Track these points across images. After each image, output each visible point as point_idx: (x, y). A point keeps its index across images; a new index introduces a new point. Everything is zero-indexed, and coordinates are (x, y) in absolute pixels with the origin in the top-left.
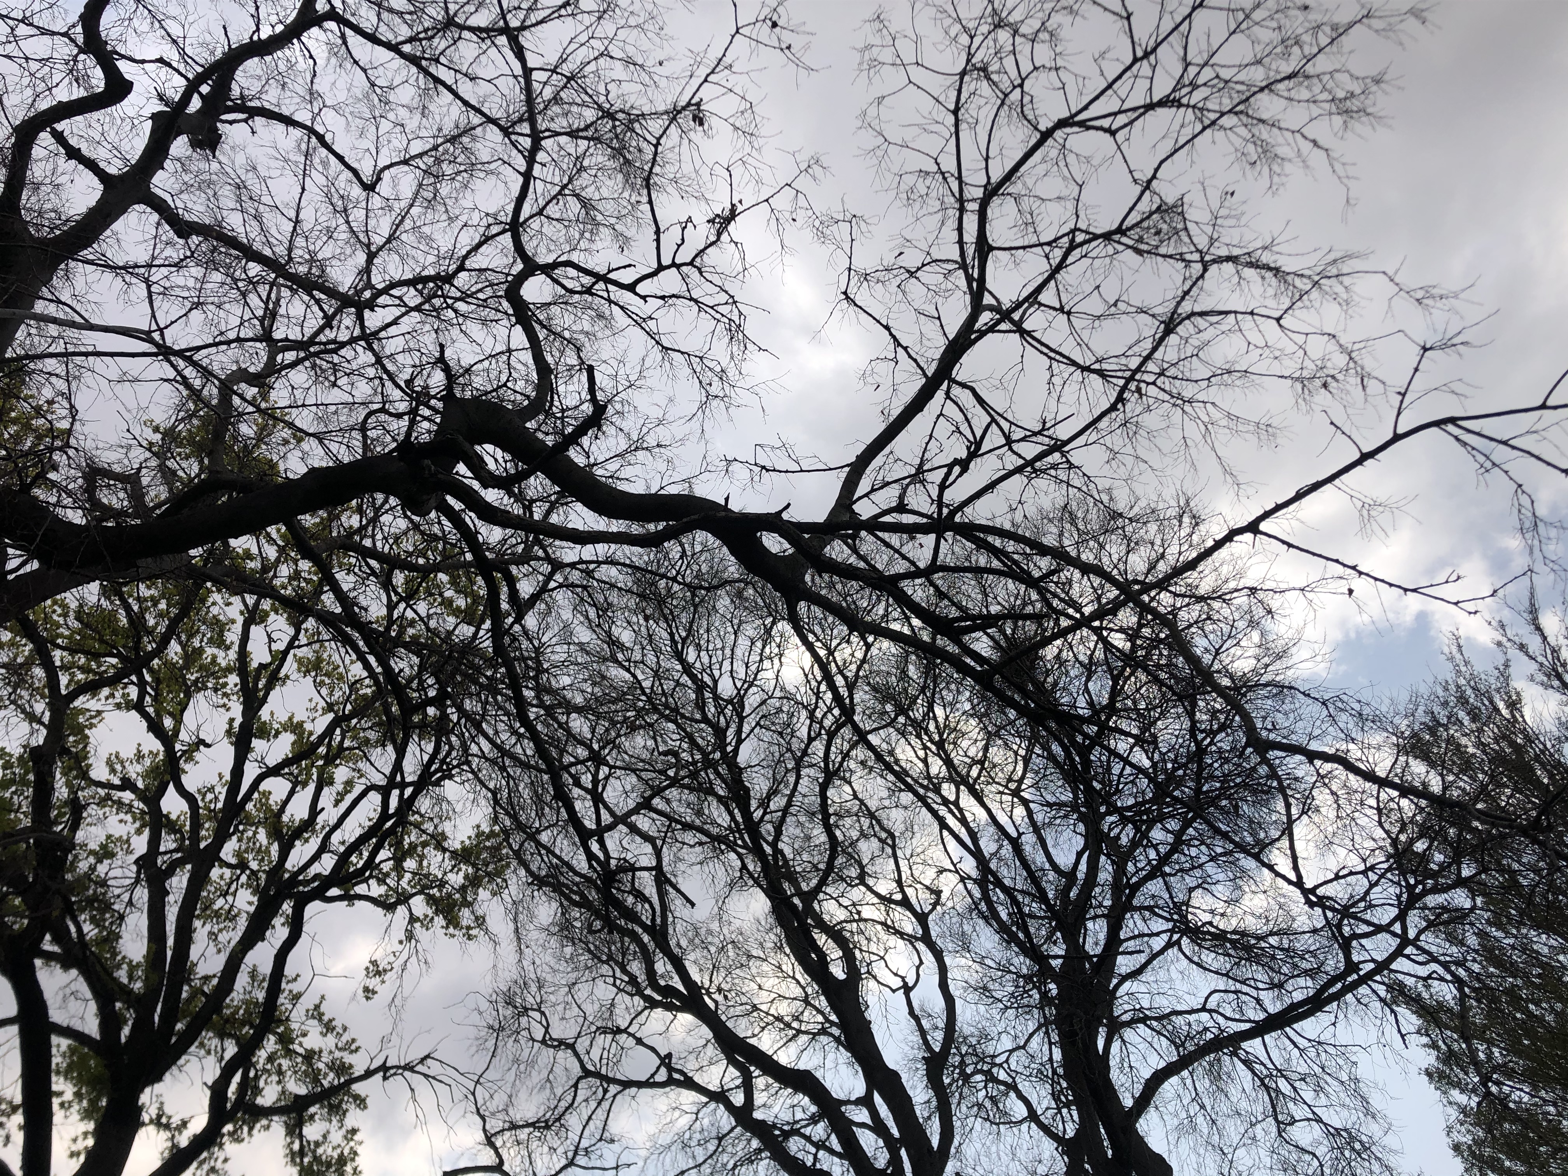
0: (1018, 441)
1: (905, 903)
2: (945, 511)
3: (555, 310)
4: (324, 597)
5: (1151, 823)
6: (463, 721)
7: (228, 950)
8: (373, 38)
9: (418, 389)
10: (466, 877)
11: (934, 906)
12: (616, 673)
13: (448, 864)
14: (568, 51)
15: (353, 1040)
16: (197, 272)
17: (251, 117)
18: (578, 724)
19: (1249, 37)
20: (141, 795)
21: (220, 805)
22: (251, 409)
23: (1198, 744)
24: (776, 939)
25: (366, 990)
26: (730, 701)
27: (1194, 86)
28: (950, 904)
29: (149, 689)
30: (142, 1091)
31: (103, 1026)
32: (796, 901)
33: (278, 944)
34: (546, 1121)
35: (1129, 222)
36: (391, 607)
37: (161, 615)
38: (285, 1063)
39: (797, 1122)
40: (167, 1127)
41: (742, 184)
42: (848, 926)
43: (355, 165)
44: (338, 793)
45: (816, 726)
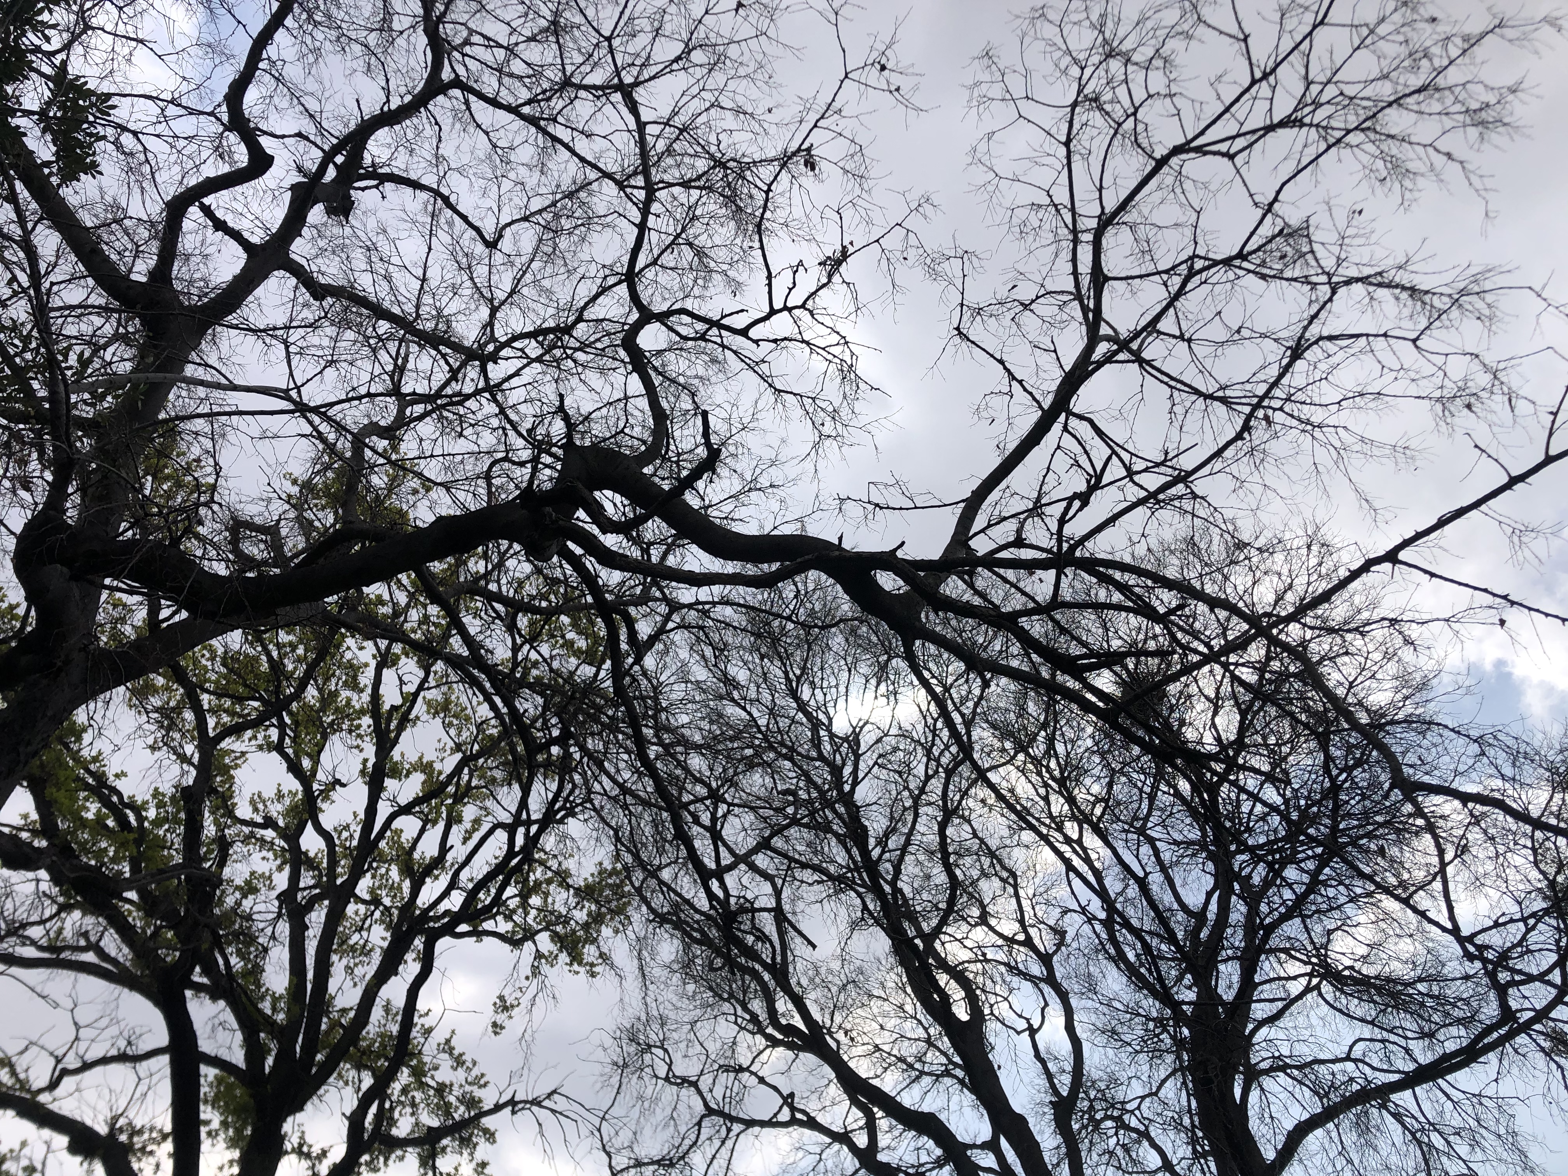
0: (1139, 472)
1: (1028, 942)
2: (1065, 546)
3: (670, 356)
4: (451, 640)
5: (1284, 864)
6: (585, 760)
7: (364, 984)
8: (494, 102)
9: (539, 438)
10: (589, 914)
11: (1059, 946)
12: (732, 711)
13: (572, 901)
14: (680, 104)
15: (483, 1075)
16: (331, 331)
17: (382, 183)
18: (696, 762)
19: (1374, 52)
20: (283, 833)
21: (355, 843)
22: (381, 461)
23: (1333, 780)
24: (897, 979)
25: (495, 1025)
26: (846, 739)
27: (1317, 105)
28: (1075, 945)
29: (288, 731)
30: (284, 1120)
31: (248, 1057)
32: (917, 941)
33: (410, 979)
34: (671, 1159)
35: (1251, 246)
36: (516, 649)
37: (299, 660)
38: (418, 1096)
39: (922, 1165)
40: (308, 1156)
41: (853, 227)
42: (972, 967)
43: (477, 224)
44: (466, 831)
45: (933, 764)
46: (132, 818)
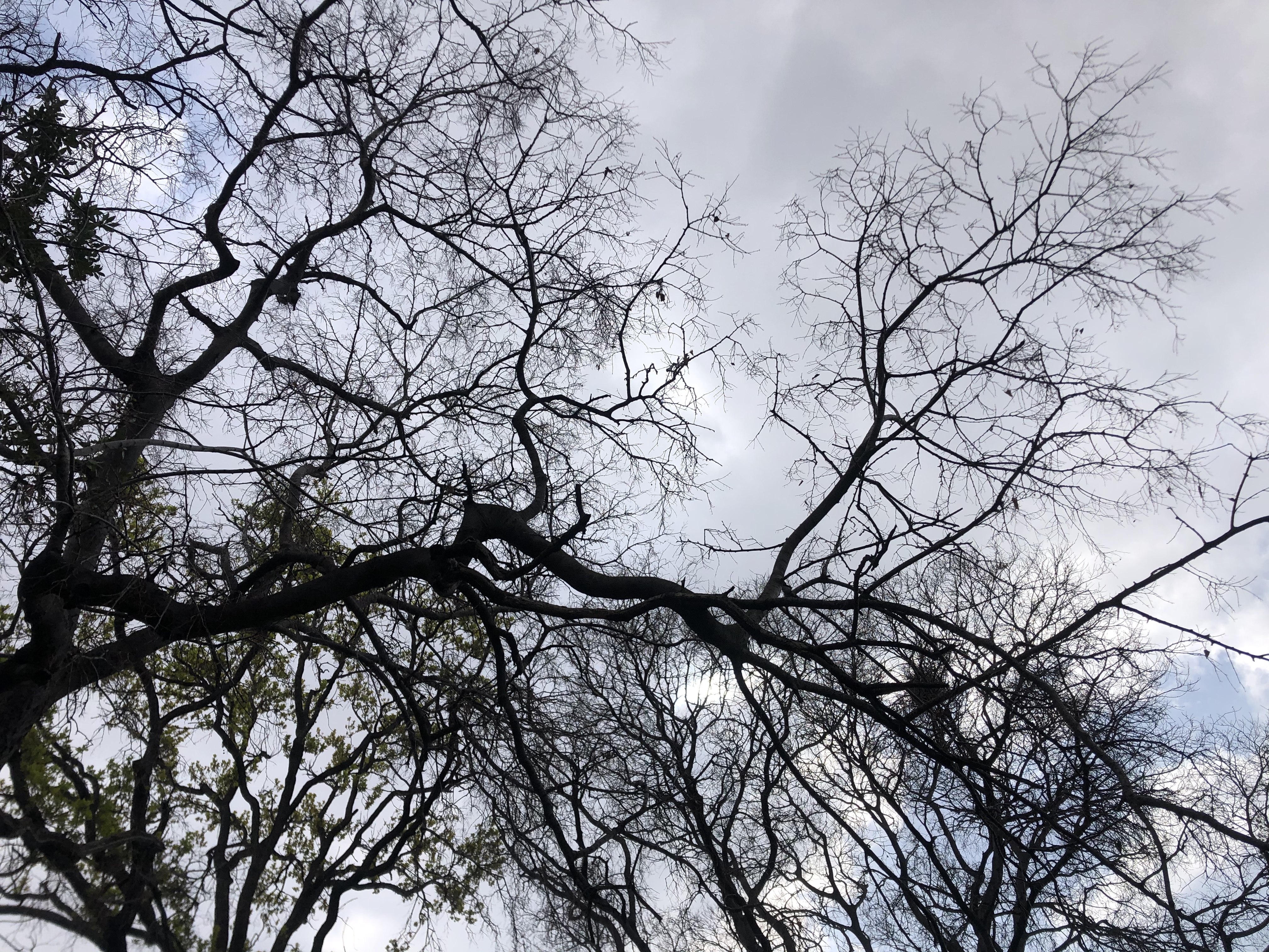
1: (836, 896)
4: (362, 639)
7: (277, 931)
8: (413, 223)
10: (469, 869)
11: (862, 898)
17: (322, 278)
20: (215, 798)
21: (276, 806)
22: (314, 504)
24: (727, 926)
26: (685, 722)
29: (226, 712)
32: (744, 895)
33: (318, 926)
35: (998, 355)
36: (415, 645)
41: (692, 338)
43: (396, 311)
44: (369, 798)
45: (757, 744)
46: (90, 786)
